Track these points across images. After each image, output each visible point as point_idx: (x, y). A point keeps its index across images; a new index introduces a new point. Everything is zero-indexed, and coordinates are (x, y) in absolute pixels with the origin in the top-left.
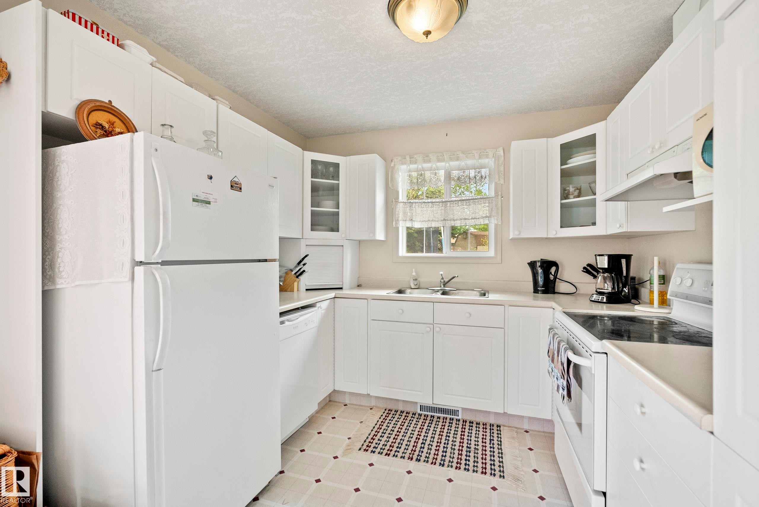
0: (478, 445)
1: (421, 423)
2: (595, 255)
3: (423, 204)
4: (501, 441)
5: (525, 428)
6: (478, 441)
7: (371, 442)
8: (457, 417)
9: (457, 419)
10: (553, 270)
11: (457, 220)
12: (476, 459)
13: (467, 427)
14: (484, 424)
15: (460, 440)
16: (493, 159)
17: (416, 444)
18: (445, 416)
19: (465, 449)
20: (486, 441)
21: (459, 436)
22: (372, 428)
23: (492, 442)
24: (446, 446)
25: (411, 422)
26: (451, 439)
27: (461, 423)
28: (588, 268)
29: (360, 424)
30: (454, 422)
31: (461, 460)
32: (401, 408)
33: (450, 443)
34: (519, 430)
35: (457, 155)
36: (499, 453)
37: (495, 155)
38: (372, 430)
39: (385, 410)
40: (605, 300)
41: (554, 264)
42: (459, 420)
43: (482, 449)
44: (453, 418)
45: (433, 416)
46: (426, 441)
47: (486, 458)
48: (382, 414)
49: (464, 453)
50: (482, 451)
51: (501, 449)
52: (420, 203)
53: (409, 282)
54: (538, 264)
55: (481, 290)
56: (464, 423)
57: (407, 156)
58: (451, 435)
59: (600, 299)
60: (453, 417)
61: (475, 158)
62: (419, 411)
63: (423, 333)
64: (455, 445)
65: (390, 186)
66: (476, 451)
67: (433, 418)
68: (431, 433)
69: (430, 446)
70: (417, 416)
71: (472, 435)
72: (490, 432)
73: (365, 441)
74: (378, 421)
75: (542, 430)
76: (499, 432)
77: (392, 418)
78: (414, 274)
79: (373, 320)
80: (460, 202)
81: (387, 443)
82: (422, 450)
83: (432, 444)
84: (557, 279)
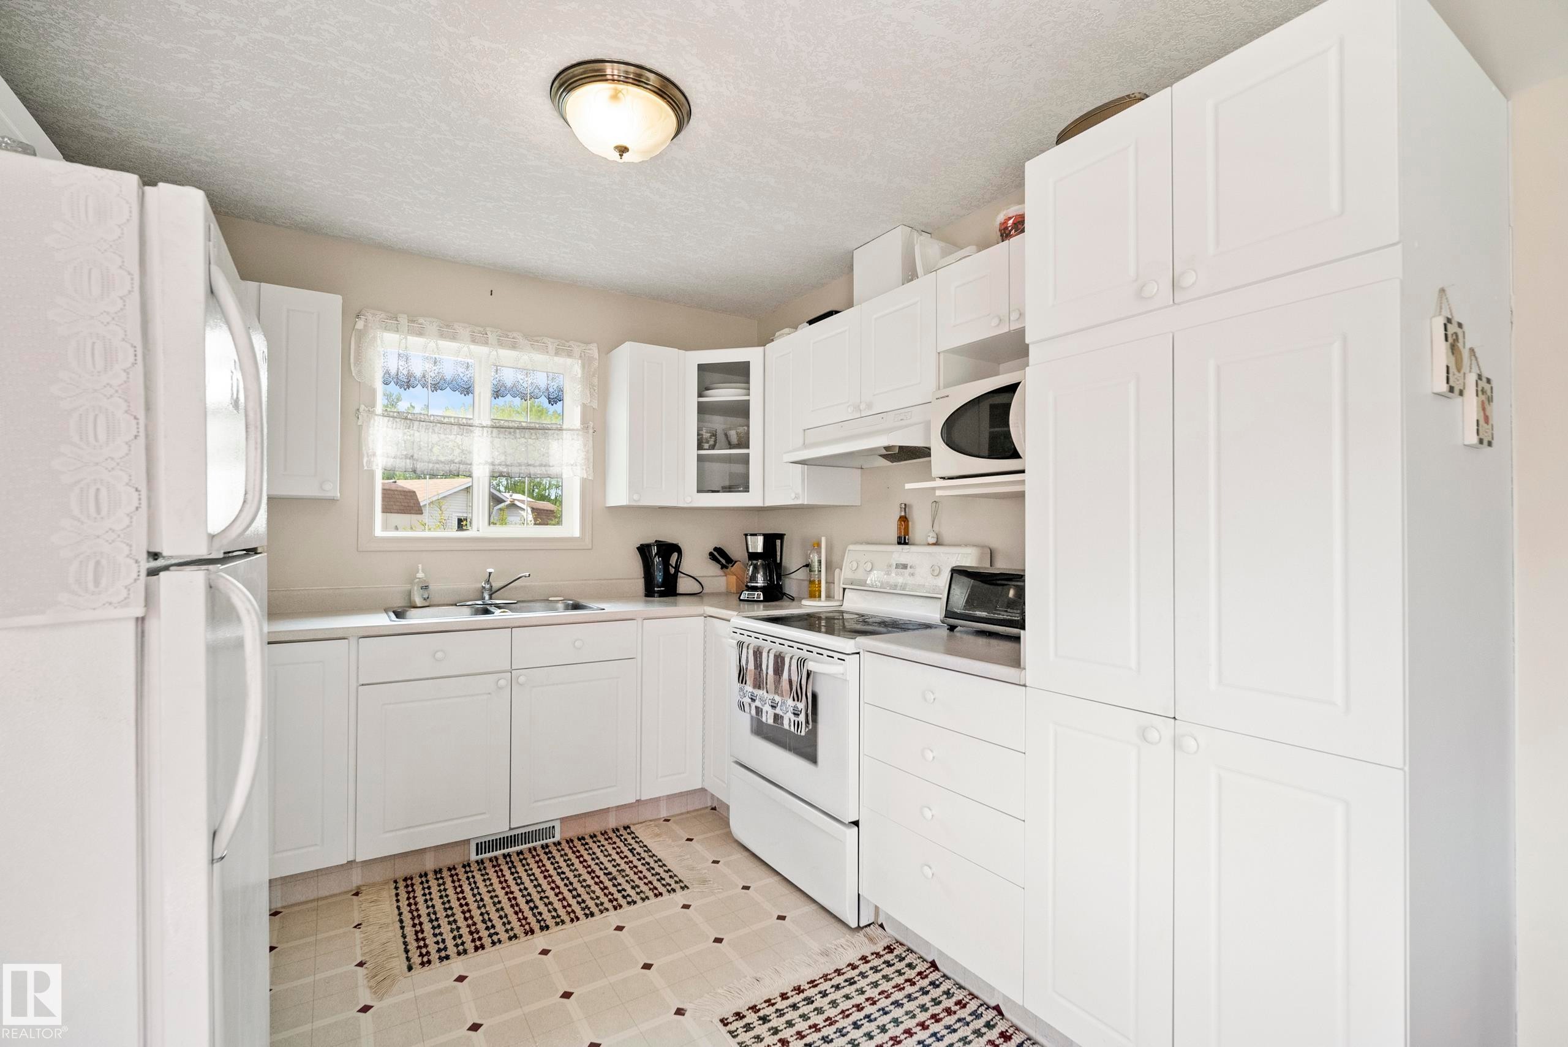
0: (618, 865)
1: (495, 874)
2: (746, 535)
3: (439, 425)
4: (645, 846)
5: (662, 816)
6: (614, 860)
7: (423, 945)
8: (552, 840)
9: (554, 844)
10: (675, 555)
11: (512, 466)
12: (632, 883)
13: (581, 849)
14: (603, 832)
15: (586, 870)
16: (580, 362)
17: (517, 909)
18: (531, 845)
19: (603, 878)
20: (625, 854)
21: (578, 865)
22: (398, 925)
23: (635, 852)
24: (570, 887)
25: (472, 880)
26: (570, 875)
27: (564, 845)
28: (715, 553)
29: (360, 930)
30: (553, 849)
31: (612, 895)
32: (430, 865)
33: (575, 881)
34: (657, 823)
35: (513, 338)
36: (656, 862)
37: (583, 354)
38: (402, 928)
39: (396, 882)
40: (762, 599)
41: (676, 548)
42: (559, 843)
43: (630, 867)
44: (547, 844)
45: (506, 854)
46: (531, 896)
47: (644, 876)
48: (394, 892)
49: (608, 884)
50: (631, 870)
51: (654, 855)
52: (431, 422)
53: (409, 594)
54: (655, 550)
55: (562, 599)
56: (571, 845)
57: (400, 315)
58: (566, 869)
59: (756, 596)
60: (545, 841)
61: (547, 352)
62: (474, 857)
63: (489, 694)
64: (585, 880)
65: (353, 374)
66: (624, 874)
67: (510, 858)
68: (529, 881)
69: (546, 900)
70: (474, 867)
71: (597, 855)
72: (621, 840)
73: (407, 951)
74: (398, 908)
75: (684, 810)
76: (633, 835)
77: (426, 890)
78: (420, 575)
79: (363, 685)
80: (518, 431)
81: (458, 932)
82: (535, 911)
83: (546, 895)
84: (679, 573)
